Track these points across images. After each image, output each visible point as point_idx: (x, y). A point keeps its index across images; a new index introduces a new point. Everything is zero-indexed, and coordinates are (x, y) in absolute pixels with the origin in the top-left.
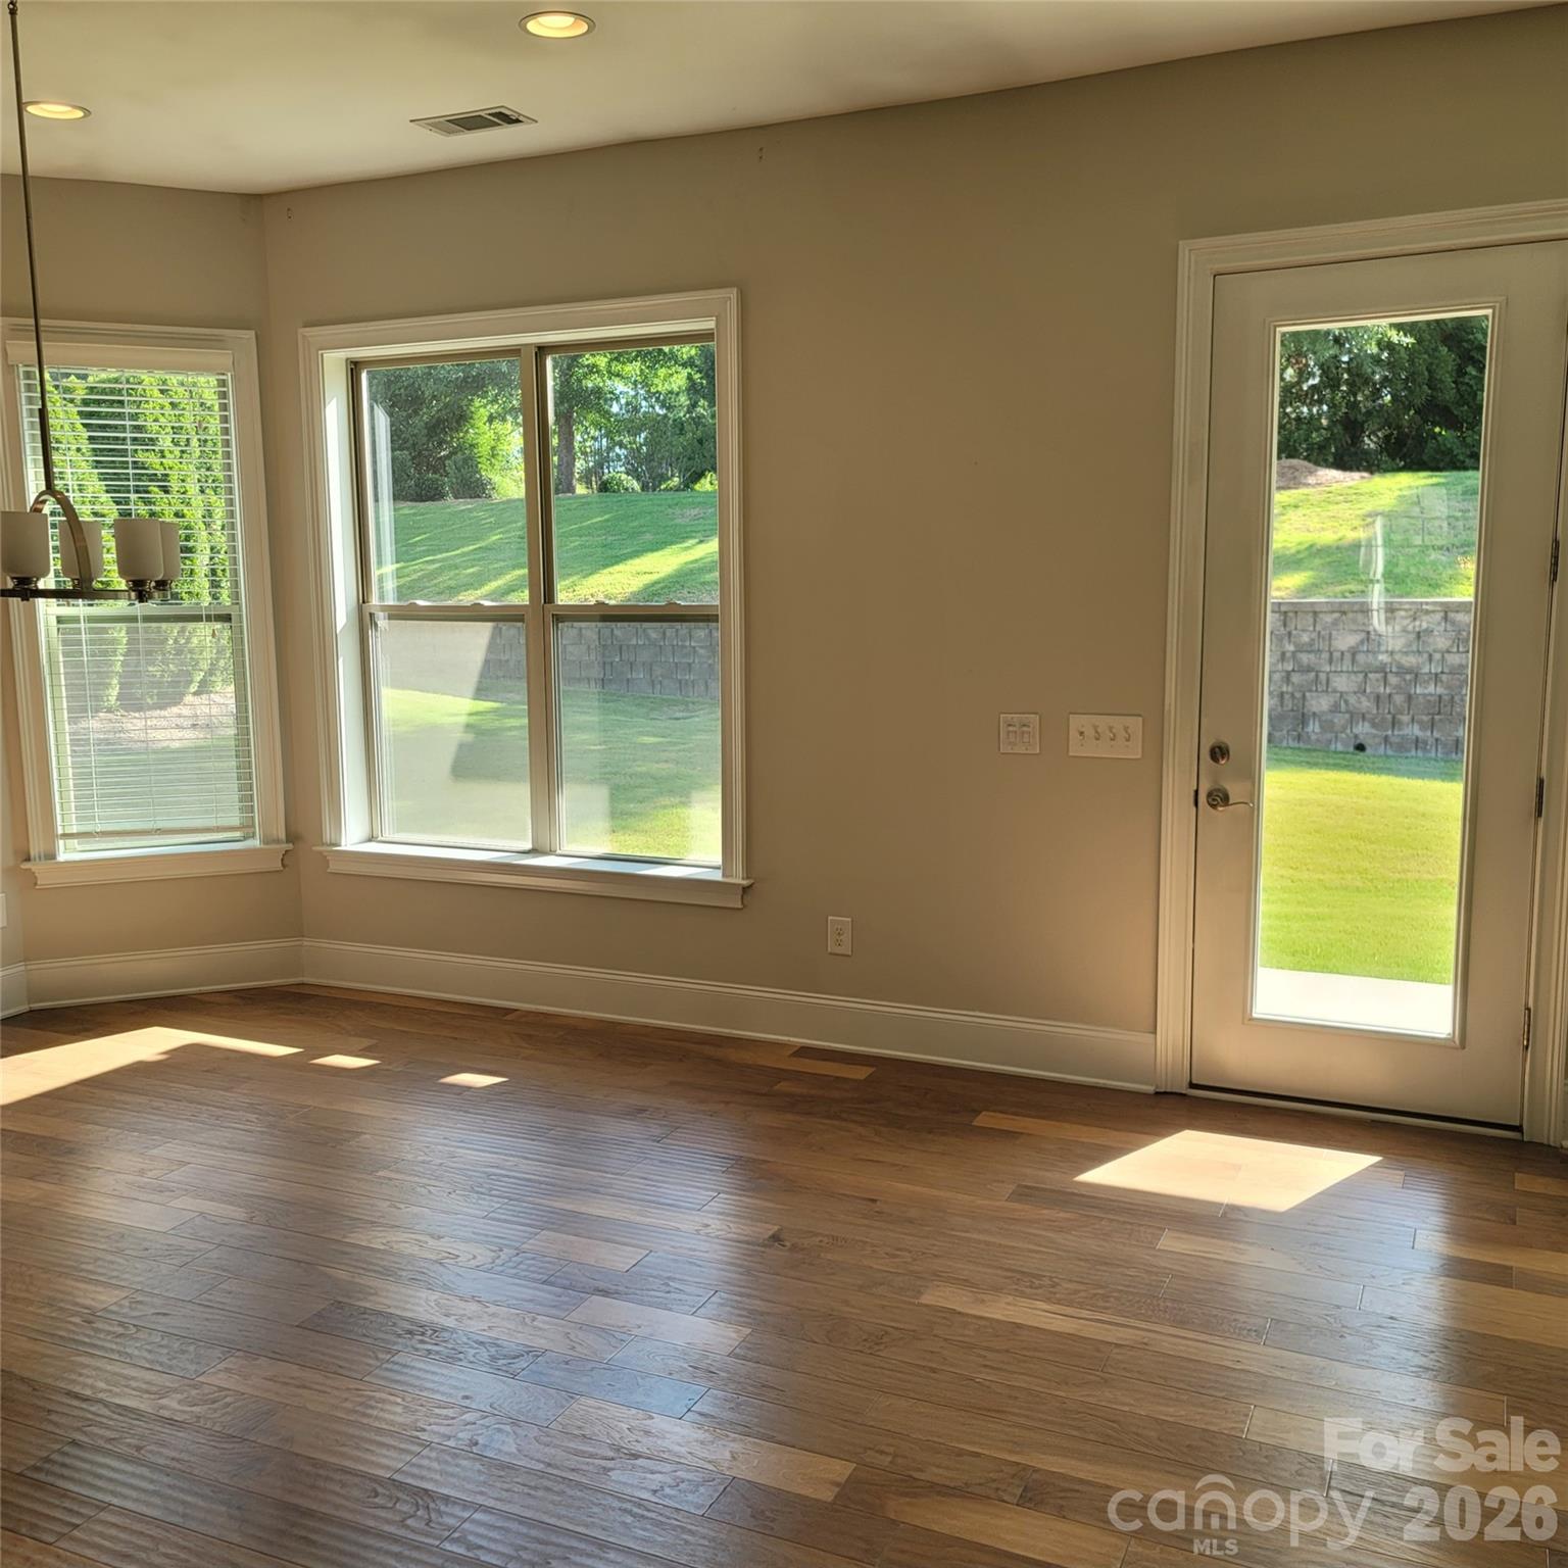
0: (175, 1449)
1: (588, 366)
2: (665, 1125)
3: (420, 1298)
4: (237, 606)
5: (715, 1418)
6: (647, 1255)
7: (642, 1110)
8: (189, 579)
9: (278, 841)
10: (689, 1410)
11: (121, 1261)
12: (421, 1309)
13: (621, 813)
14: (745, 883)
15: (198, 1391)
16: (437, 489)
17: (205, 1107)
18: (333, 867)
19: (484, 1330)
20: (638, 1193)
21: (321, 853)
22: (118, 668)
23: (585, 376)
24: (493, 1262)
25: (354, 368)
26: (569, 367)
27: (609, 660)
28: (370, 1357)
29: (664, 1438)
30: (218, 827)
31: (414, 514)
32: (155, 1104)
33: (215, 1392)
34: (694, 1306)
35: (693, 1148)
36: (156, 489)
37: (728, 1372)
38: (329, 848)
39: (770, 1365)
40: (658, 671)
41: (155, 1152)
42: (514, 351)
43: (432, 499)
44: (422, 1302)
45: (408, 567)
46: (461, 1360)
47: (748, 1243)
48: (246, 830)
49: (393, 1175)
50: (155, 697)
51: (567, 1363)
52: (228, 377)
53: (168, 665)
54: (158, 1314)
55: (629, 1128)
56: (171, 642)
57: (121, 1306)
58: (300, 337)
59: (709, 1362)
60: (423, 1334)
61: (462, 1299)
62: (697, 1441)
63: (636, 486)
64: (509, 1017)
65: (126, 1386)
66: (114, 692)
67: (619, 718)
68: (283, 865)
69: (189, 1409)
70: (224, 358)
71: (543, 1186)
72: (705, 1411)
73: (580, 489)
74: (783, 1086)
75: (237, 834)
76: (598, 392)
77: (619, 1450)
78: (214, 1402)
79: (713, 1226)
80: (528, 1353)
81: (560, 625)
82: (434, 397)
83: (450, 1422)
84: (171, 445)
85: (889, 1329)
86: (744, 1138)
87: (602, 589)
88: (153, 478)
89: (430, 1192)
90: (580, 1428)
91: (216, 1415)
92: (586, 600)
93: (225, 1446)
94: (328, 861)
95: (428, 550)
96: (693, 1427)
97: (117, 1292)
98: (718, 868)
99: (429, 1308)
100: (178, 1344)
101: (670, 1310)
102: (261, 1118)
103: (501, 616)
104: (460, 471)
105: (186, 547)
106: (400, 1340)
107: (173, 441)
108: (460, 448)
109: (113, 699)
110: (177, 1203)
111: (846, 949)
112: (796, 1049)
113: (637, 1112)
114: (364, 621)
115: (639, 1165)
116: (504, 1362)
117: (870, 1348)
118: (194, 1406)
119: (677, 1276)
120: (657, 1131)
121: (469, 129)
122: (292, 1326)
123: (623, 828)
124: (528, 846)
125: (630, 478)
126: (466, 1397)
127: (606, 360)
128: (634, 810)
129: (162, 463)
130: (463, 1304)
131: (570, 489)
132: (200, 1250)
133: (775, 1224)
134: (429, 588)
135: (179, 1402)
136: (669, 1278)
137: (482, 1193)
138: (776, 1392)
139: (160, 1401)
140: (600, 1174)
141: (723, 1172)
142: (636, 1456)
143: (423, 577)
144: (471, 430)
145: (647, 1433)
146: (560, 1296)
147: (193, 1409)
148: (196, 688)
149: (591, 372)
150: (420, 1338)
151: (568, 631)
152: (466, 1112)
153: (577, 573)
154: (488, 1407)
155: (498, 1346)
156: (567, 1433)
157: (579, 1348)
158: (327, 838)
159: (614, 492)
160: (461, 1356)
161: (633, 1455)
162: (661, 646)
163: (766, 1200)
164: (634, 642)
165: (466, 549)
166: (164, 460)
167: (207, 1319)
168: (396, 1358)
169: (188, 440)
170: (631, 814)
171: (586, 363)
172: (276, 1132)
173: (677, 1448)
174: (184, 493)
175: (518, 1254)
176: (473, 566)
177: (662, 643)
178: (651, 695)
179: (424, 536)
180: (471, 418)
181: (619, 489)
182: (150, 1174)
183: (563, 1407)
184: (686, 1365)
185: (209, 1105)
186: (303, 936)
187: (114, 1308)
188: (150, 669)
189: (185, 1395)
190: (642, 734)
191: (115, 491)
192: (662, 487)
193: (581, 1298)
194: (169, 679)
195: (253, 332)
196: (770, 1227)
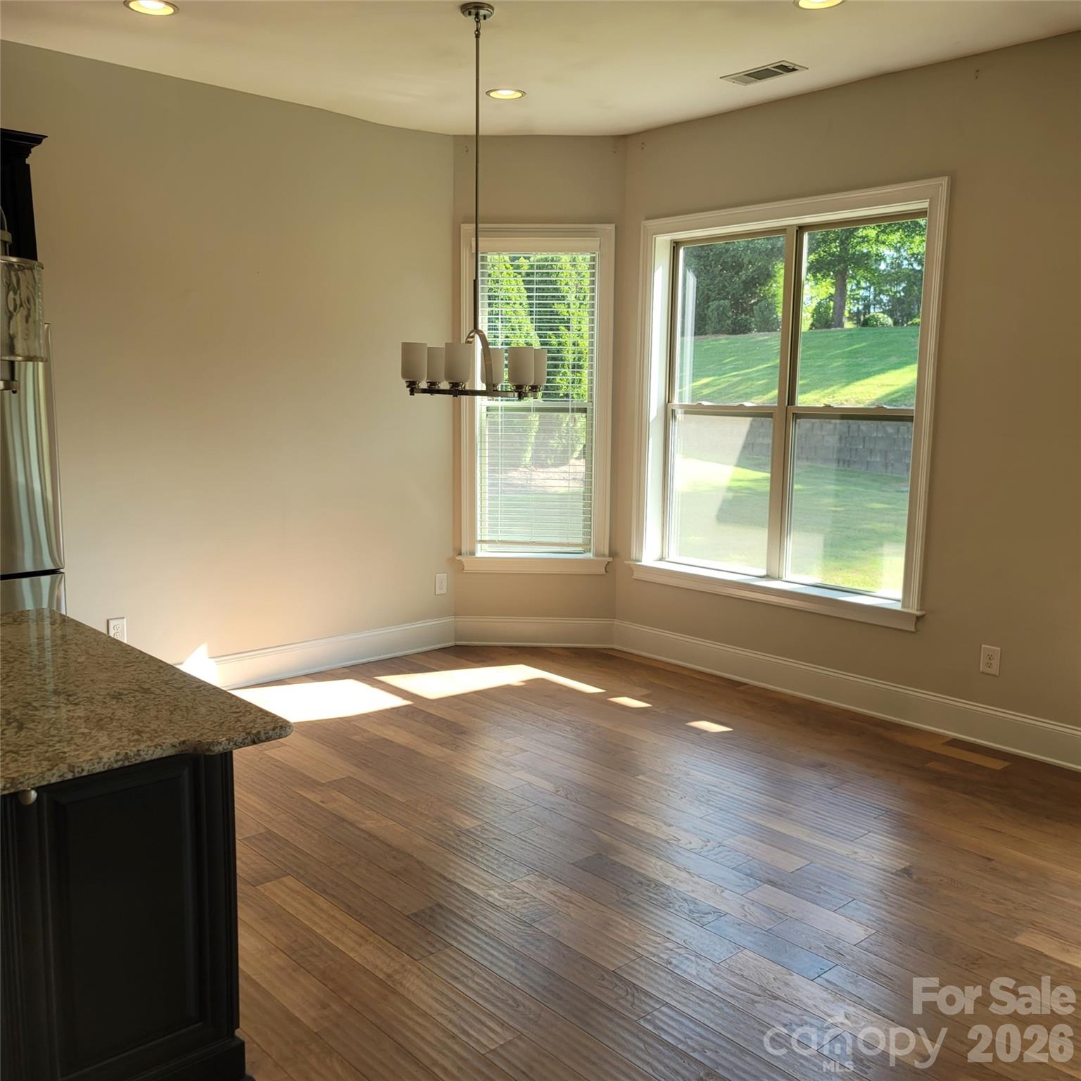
0: (493, 922)
1: (861, 237)
2: (839, 779)
3: (651, 862)
4: (591, 403)
5: (837, 986)
6: (808, 865)
7: (822, 765)
8: (578, 385)
9: (604, 555)
10: (819, 976)
11: (481, 803)
12: (650, 870)
13: (848, 557)
14: (918, 613)
15: (509, 890)
16: (746, 326)
17: (541, 718)
18: (636, 575)
19: (688, 891)
20: (808, 821)
21: (629, 565)
22: (532, 440)
23: (858, 243)
24: (702, 848)
25: (676, 246)
26: (847, 238)
27: (854, 447)
28: (613, 893)
29: (798, 991)
30: (568, 543)
31: (729, 344)
32: (515, 712)
33: (520, 893)
34: (836, 906)
35: (856, 798)
36: (563, 328)
37: (853, 957)
38: (635, 563)
39: (886, 960)
40: (891, 456)
41: (508, 741)
42: (782, 230)
43: (743, 332)
44: (652, 865)
45: (720, 379)
46: (669, 907)
47: (884, 870)
48: (586, 547)
49: (647, 780)
50: (553, 459)
51: (739, 925)
52: (596, 255)
53: (561, 440)
54: (495, 839)
55: (812, 777)
56: (564, 425)
57: (477, 830)
58: (642, 227)
59: (840, 946)
60: (649, 886)
61: (678, 868)
62: (821, 999)
63: (890, 321)
64: (741, 688)
65: (471, 878)
66: (529, 455)
67: (858, 489)
68: (606, 571)
69: (503, 900)
70: (594, 242)
71: (745, 805)
72: (831, 980)
73: (848, 325)
74: (931, 765)
75: (580, 549)
76: (868, 255)
77: (764, 991)
78: (518, 899)
79: (861, 854)
80: (714, 912)
81: (798, 420)
82: (750, 262)
83: (656, 946)
84: (574, 299)
85: (984, 955)
86: (896, 797)
87: (854, 396)
88: (562, 321)
89: (669, 795)
90: (740, 970)
91: (518, 907)
92: (842, 404)
93: (520, 927)
94: (633, 571)
95: (735, 368)
96: (820, 989)
97: (475, 821)
98: (899, 601)
99: (656, 870)
100: (504, 859)
101: (818, 905)
102: (573, 729)
103: (758, 413)
104: (763, 313)
105: (578, 365)
106: (633, 886)
107: (576, 297)
108: (765, 298)
109: (528, 459)
110: (516, 774)
111: (995, 670)
112: (948, 739)
113: (819, 766)
114: (668, 415)
115: (814, 803)
116: (699, 915)
117: (967, 965)
118: (507, 898)
119: (828, 883)
120: (831, 781)
121: (760, 79)
122: (569, 863)
123: (848, 567)
124: (764, 573)
125: (886, 316)
126: (669, 932)
127: (876, 232)
128: (858, 555)
129: (568, 312)
130: (678, 872)
131: (841, 324)
132: (524, 805)
133: (907, 861)
134: (732, 393)
135: (499, 894)
136: (821, 883)
137: (703, 802)
138: (887, 979)
139: (489, 891)
140: (785, 804)
141: (875, 818)
142: (776, 998)
143: (730, 386)
144: (774, 285)
145: (787, 984)
146: (743, 880)
147: (507, 901)
148: (577, 455)
149: (863, 242)
150: (646, 887)
151: (804, 424)
152: (701, 747)
153: (836, 384)
154: (682, 942)
155: (695, 903)
156: (731, 971)
157: (749, 916)
158: (634, 556)
159: (873, 326)
160: (671, 905)
161: (774, 997)
162: (895, 439)
163: (904, 843)
164: (875, 435)
165: (761, 367)
166: (569, 310)
167: (522, 848)
168: (629, 897)
169: (584, 296)
170: (856, 558)
171: (861, 235)
172: (581, 740)
173: (805, 1000)
174: (579, 330)
175: (719, 846)
176: (763, 379)
177: (896, 437)
178: (885, 474)
179: (733, 358)
180: (775, 276)
181: (877, 325)
182: (504, 754)
183: (731, 953)
184: (823, 945)
185: (544, 717)
186: (615, 618)
187: (473, 830)
188: (551, 441)
189: (502, 891)
190: (872, 501)
191: (539, 330)
192: (910, 323)
193: (757, 884)
194: (562, 449)
195: (613, 226)
196: (904, 862)
